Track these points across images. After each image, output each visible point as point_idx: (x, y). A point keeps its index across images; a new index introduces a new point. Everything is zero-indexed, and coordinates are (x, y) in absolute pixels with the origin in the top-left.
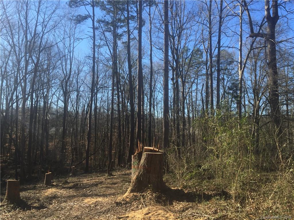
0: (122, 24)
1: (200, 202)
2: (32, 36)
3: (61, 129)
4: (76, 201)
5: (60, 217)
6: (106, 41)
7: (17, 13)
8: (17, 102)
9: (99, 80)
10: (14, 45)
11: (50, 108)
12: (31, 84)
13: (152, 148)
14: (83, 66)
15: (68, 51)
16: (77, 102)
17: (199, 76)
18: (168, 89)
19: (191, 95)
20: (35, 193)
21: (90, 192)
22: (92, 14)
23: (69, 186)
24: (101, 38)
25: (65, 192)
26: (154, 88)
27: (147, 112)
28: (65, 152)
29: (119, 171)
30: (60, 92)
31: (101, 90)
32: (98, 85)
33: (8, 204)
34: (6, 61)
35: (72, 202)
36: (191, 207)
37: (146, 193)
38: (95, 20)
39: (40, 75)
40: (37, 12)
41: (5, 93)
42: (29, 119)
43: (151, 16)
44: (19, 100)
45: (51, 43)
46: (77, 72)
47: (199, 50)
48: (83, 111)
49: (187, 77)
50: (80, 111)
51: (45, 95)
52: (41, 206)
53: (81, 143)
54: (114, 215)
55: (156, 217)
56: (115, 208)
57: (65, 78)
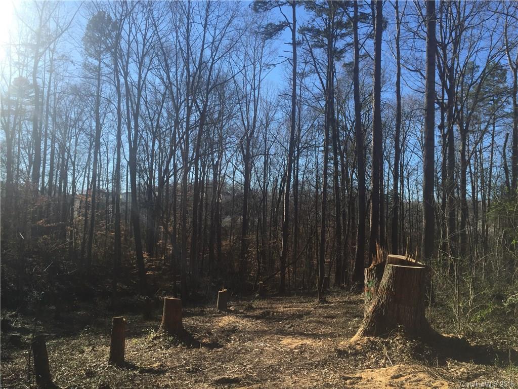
0: (344, 31)
1: (504, 367)
2: (195, 67)
3: (239, 219)
4: (268, 341)
5: (245, 364)
6: (315, 63)
7: (174, 31)
8: (175, 174)
9: (302, 134)
10: (170, 83)
11: (223, 184)
12: (194, 146)
13: (403, 258)
14: (274, 111)
15: (252, 87)
16: (265, 173)
17: (498, 119)
18: (433, 146)
19: (480, 157)
20: (203, 322)
21: (290, 327)
22: (291, 21)
23: (256, 315)
24: (306, 61)
25: (249, 324)
26: (402, 145)
27: (388, 191)
29: (338, 296)
30: (237, 157)
31: (304, 152)
32: (300, 144)
33: (165, 335)
34: (158, 110)
35: (262, 341)
36: (484, 374)
37: (393, 339)
38: (297, 30)
39: (208, 130)
40: (204, 26)
41: (158, 161)
42: (193, 202)
43: (399, 9)
44: (177, 171)
45: (225, 77)
46: (264, 122)
47: (499, 67)
48: (275, 189)
49: (471, 122)
50: (270, 189)
51: (215, 162)
52: (214, 343)
53: (272, 244)
54: (335, 372)
55: (414, 384)
56: (336, 360)
57: (246, 134)
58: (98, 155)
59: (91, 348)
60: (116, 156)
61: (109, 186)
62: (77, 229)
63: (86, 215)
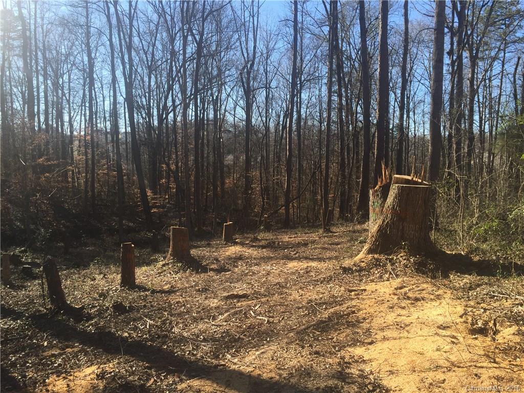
1: (505, 277)
3: (242, 157)
4: (274, 265)
8: (174, 111)
9: (304, 66)
11: (224, 122)
12: (192, 81)
13: (410, 178)
14: (275, 41)
15: (250, 14)
16: (267, 107)
17: (509, 45)
19: (490, 85)
20: (210, 252)
21: (296, 254)
23: (261, 245)
25: (255, 253)
26: (409, 75)
27: (393, 124)
28: (251, 193)
29: (342, 226)
30: (238, 92)
31: (307, 85)
32: (303, 76)
33: (174, 262)
34: (152, 42)
35: (268, 265)
36: (486, 284)
37: (397, 256)
39: (206, 63)
41: (155, 97)
42: (194, 139)
44: (176, 108)
45: (221, 2)
46: (265, 51)
48: (277, 125)
50: (272, 125)
51: (215, 97)
52: (221, 268)
53: (276, 180)
54: (340, 286)
55: (417, 293)
56: (341, 277)
57: (246, 66)
58: (93, 91)
59: (102, 276)
60: (112, 94)
61: (107, 125)
62: (79, 168)
63: (86, 154)
